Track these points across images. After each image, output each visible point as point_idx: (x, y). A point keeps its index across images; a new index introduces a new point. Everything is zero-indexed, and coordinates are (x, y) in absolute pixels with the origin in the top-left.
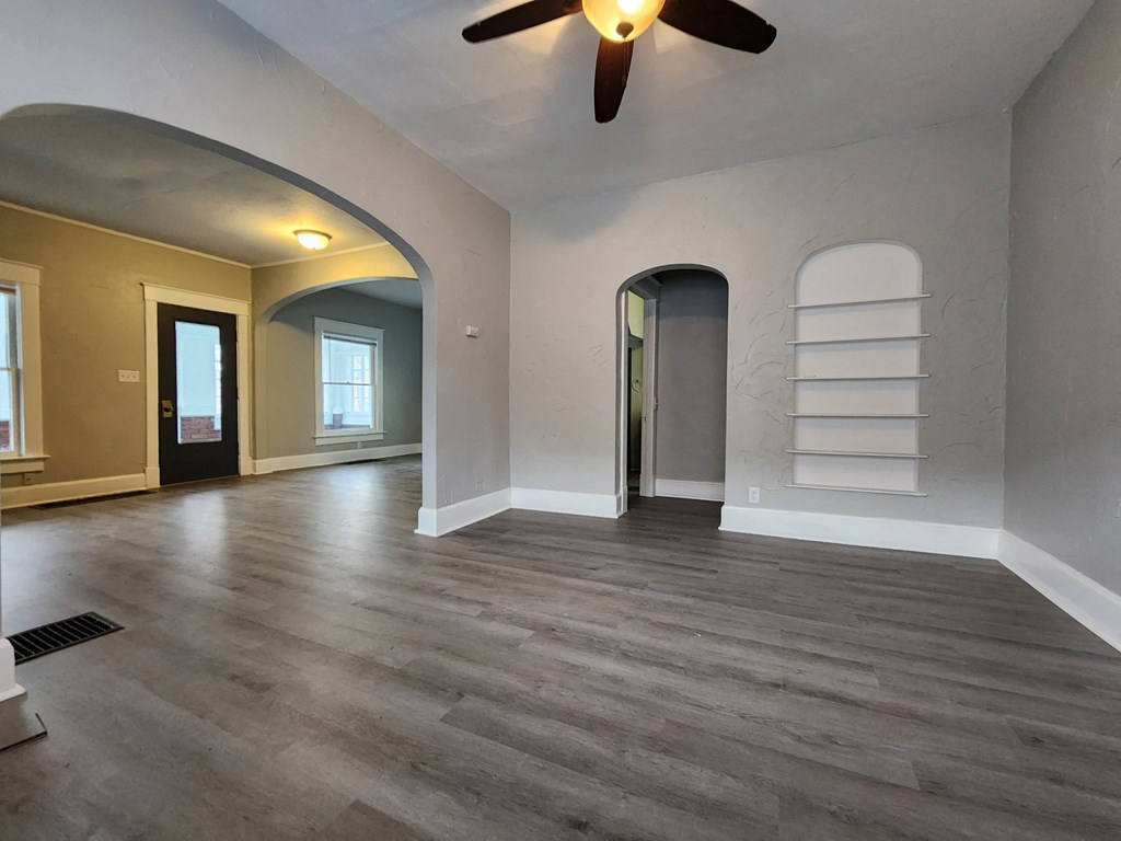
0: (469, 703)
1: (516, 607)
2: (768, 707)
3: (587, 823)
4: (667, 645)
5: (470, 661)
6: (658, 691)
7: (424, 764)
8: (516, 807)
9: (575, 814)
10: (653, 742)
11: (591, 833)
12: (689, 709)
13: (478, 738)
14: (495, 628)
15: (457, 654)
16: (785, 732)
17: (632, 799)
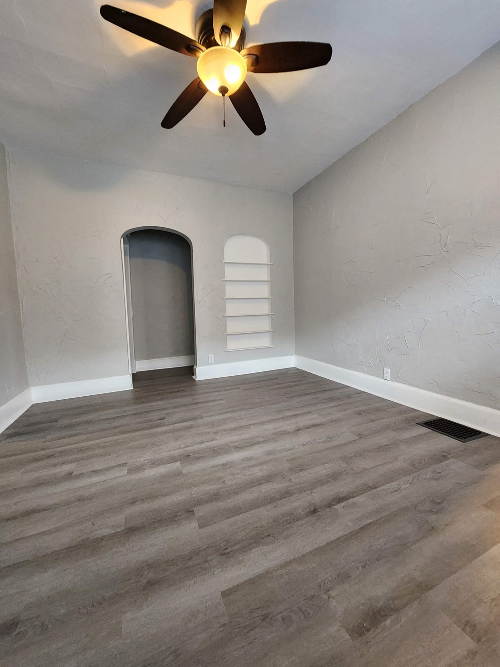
0: (201, 511)
1: (147, 456)
2: (304, 438)
3: (315, 509)
4: (247, 436)
5: (166, 495)
6: (269, 453)
7: (225, 549)
8: (288, 526)
9: (308, 510)
10: (292, 470)
11: (320, 510)
12: (286, 453)
13: (233, 519)
14: (151, 473)
15: (152, 497)
16: (319, 442)
17: (314, 491)
